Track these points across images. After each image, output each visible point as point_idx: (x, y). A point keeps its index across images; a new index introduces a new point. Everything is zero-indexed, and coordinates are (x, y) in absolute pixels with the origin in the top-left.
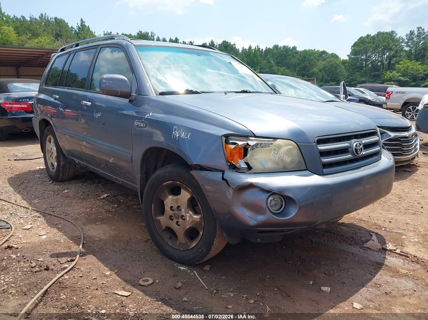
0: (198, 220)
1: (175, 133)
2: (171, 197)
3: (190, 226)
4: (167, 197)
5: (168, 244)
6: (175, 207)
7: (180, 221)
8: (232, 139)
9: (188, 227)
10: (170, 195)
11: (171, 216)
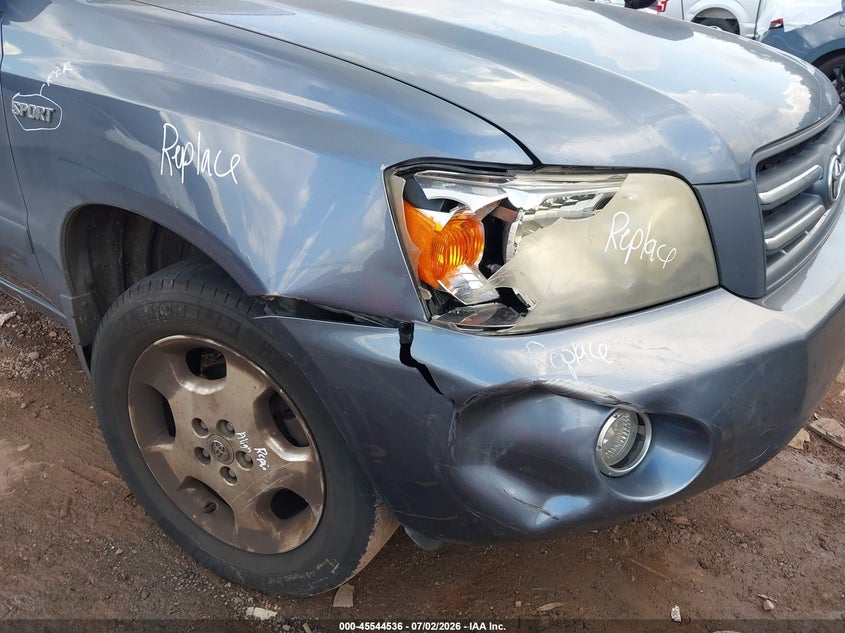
0: (304, 470)
1: (172, 153)
2: (189, 386)
3: (272, 486)
4: (178, 387)
5: (202, 530)
6: (210, 422)
7: (237, 467)
8: (430, 183)
9: (265, 489)
10: (185, 378)
11: (199, 451)
